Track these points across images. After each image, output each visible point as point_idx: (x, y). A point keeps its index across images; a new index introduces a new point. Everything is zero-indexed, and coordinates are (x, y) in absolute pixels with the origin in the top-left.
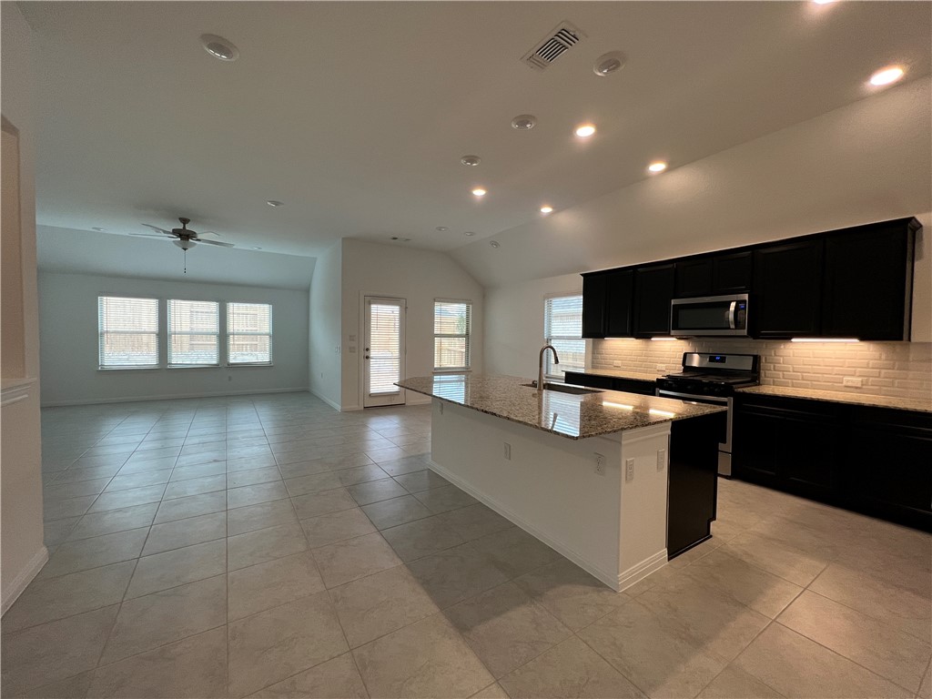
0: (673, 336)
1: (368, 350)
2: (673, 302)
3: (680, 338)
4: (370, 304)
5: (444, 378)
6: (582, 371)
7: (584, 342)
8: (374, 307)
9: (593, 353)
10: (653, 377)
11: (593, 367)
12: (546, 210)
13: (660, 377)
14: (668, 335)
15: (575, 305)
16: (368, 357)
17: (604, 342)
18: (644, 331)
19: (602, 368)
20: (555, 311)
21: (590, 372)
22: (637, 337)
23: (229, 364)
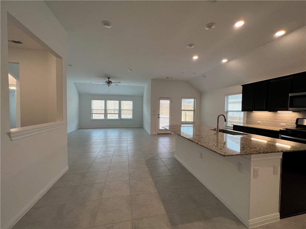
0: (290, 111)
1: (159, 115)
2: (290, 95)
3: (294, 111)
4: (160, 100)
5: (185, 125)
6: (242, 125)
7: (243, 113)
8: (161, 101)
9: (247, 117)
10: (278, 129)
11: (247, 123)
12: (225, 61)
13: (282, 129)
14: (287, 110)
15: (239, 98)
16: (159, 117)
17: (253, 113)
18: (273, 108)
19: (251, 124)
20: (230, 101)
21: (246, 125)
22: (270, 111)
23: (121, 119)
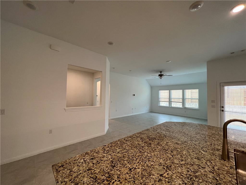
1: (223, 107)
4: (223, 86)
8: (226, 88)
16: (223, 111)
23: (185, 107)
